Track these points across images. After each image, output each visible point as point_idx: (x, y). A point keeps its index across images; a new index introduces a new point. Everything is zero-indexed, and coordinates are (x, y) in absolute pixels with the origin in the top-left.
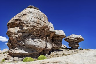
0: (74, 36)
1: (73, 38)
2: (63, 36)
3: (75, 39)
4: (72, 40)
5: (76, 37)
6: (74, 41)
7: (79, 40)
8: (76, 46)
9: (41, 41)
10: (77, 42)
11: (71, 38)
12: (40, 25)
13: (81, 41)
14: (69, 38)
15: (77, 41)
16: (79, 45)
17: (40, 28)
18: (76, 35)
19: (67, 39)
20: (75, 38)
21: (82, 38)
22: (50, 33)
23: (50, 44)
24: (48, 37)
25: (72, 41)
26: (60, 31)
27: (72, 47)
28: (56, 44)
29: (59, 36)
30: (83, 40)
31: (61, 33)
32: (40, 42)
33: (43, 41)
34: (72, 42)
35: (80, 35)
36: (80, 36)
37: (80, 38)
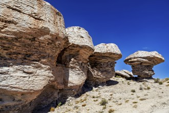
0: (142, 54)
1: (140, 57)
2: (114, 54)
3: (144, 60)
4: (138, 61)
5: (146, 56)
6: (141, 63)
7: (153, 61)
8: (147, 74)
9: (31, 70)
10: (148, 66)
11: (135, 58)
12: (12, 26)
13: (158, 63)
14: (130, 59)
15: (148, 64)
16: (153, 71)
17: (14, 33)
18: (145, 52)
19: (128, 60)
20: (144, 58)
21: (159, 56)
22: (78, 49)
23: (79, 74)
24: (72, 59)
25: (138, 65)
26: (108, 45)
27: (139, 76)
28: (102, 72)
29: (105, 55)
30: (163, 61)
31: (109, 48)
32: (24, 75)
33: (38, 71)
34: (138, 67)
35: (155, 52)
36: (154, 54)
37: (154, 58)
